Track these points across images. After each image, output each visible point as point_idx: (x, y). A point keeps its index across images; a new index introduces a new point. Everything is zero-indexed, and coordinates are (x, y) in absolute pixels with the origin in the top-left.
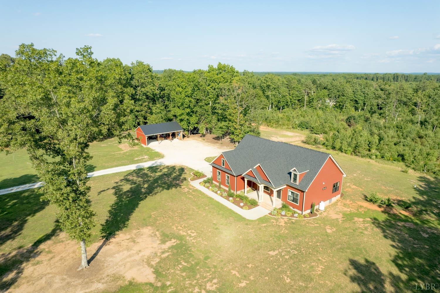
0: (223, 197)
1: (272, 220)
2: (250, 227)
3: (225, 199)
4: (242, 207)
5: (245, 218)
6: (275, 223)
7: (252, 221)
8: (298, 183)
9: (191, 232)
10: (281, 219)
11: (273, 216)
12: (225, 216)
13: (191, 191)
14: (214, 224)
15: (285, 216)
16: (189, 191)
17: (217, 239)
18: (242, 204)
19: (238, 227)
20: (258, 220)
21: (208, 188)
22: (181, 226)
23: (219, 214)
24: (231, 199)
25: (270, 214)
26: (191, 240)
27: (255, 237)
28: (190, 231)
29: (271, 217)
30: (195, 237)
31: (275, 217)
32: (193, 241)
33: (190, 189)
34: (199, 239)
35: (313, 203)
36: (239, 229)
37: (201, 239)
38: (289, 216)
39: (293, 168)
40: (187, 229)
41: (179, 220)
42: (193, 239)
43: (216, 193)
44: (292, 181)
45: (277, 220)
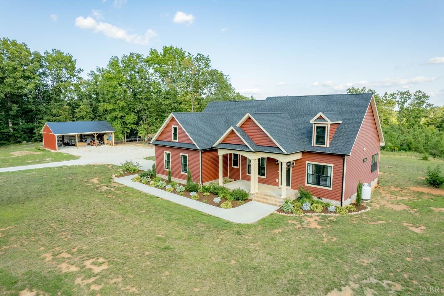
0: (178, 194)
1: (290, 222)
2: (247, 237)
3: (182, 195)
4: (218, 205)
5: (231, 223)
6: (299, 226)
7: (248, 226)
8: (327, 144)
9: (93, 263)
10: (306, 218)
11: (289, 215)
12: (186, 223)
13: (113, 189)
14: (159, 239)
15: (312, 211)
16: (110, 190)
17: (167, 273)
18: (217, 200)
19: (219, 240)
20: (259, 222)
21: (148, 183)
22: (69, 252)
23: (169, 220)
24: (193, 194)
25: (281, 210)
26: (89, 285)
27: (269, 258)
28: (92, 260)
29: (285, 216)
30: (103, 277)
31: (291, 215)
32: (93, 287)
33: (112, 187)
34: (115, 280)
35: (361, 183)
36: (223, 244)
37: (120, 279)
38: (319, 211)
39: (317, 113)
40: (84, 255)
41: (69, 237)
42: (95, 283)
43: (164, 188)
44: (314, 143)
45: (300, 220)
